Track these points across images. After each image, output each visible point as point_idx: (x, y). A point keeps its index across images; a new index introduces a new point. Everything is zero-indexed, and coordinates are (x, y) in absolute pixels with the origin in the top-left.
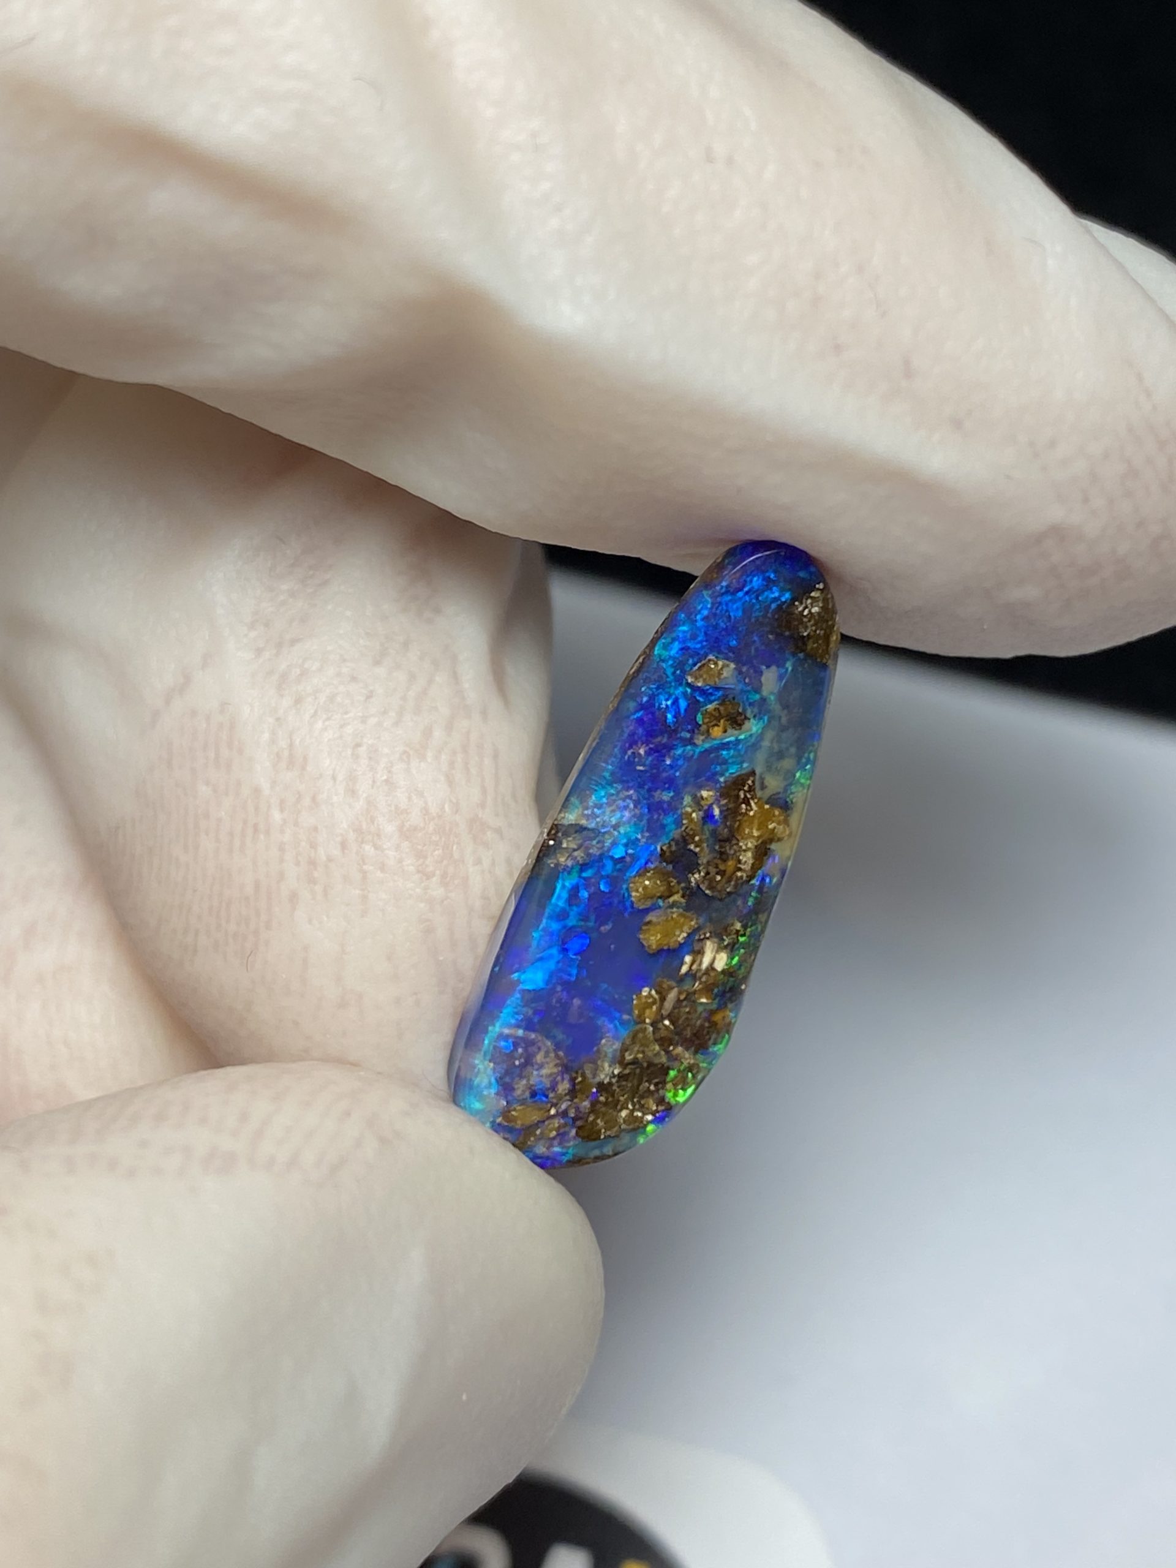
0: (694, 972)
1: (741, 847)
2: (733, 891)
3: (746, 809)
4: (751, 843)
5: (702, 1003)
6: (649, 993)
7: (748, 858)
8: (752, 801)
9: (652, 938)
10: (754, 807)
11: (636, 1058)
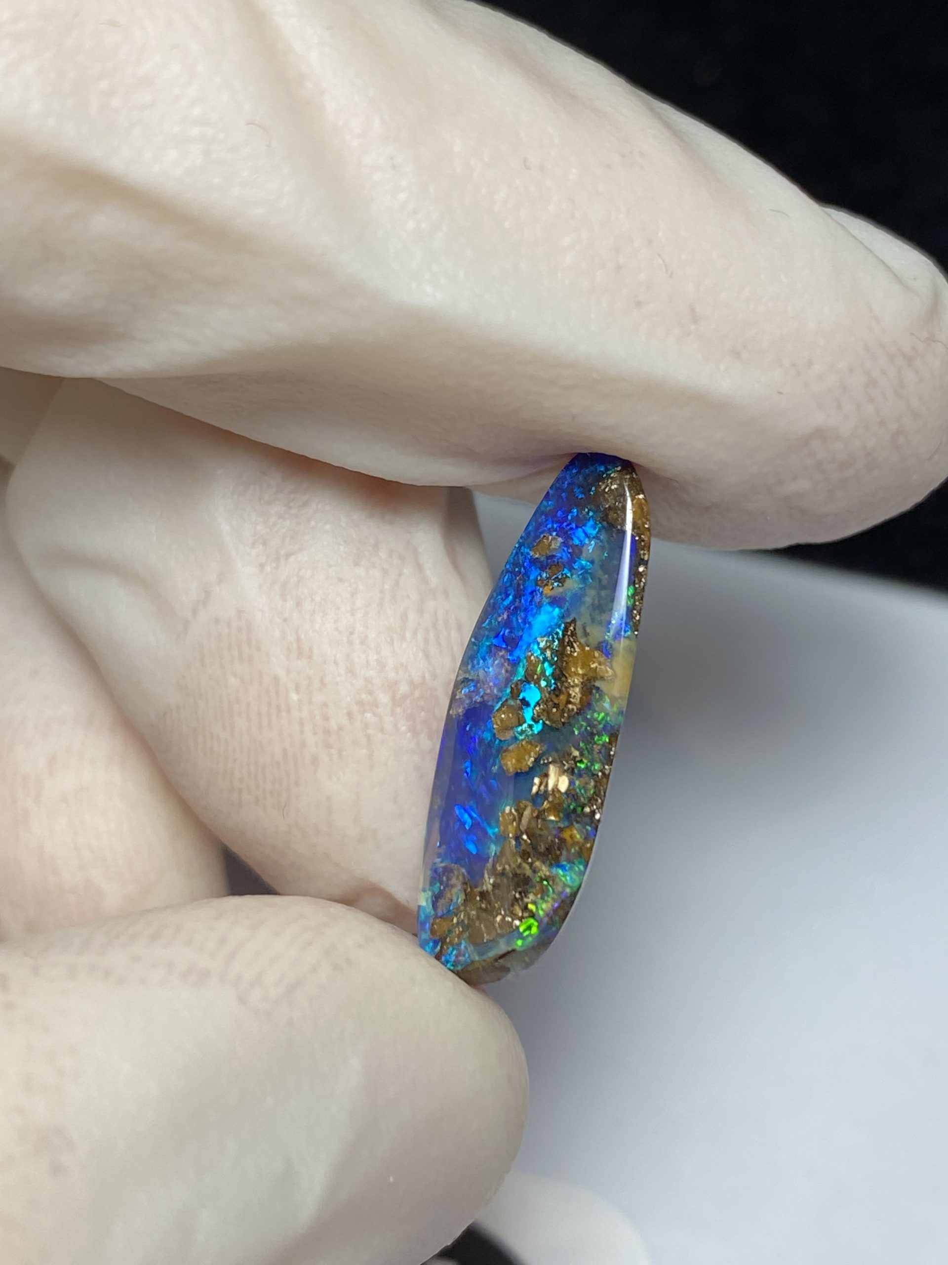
0: (542, 793)
1: (569, 683)
2: (566, 721)
3: (571, 651)
4: (578, 679)
5: (552, 821)
6: (511, 810)
7: (576, 693)
8: (575, 644)
9: (509, 763)
10: (577, 649)
11: (504, 869)
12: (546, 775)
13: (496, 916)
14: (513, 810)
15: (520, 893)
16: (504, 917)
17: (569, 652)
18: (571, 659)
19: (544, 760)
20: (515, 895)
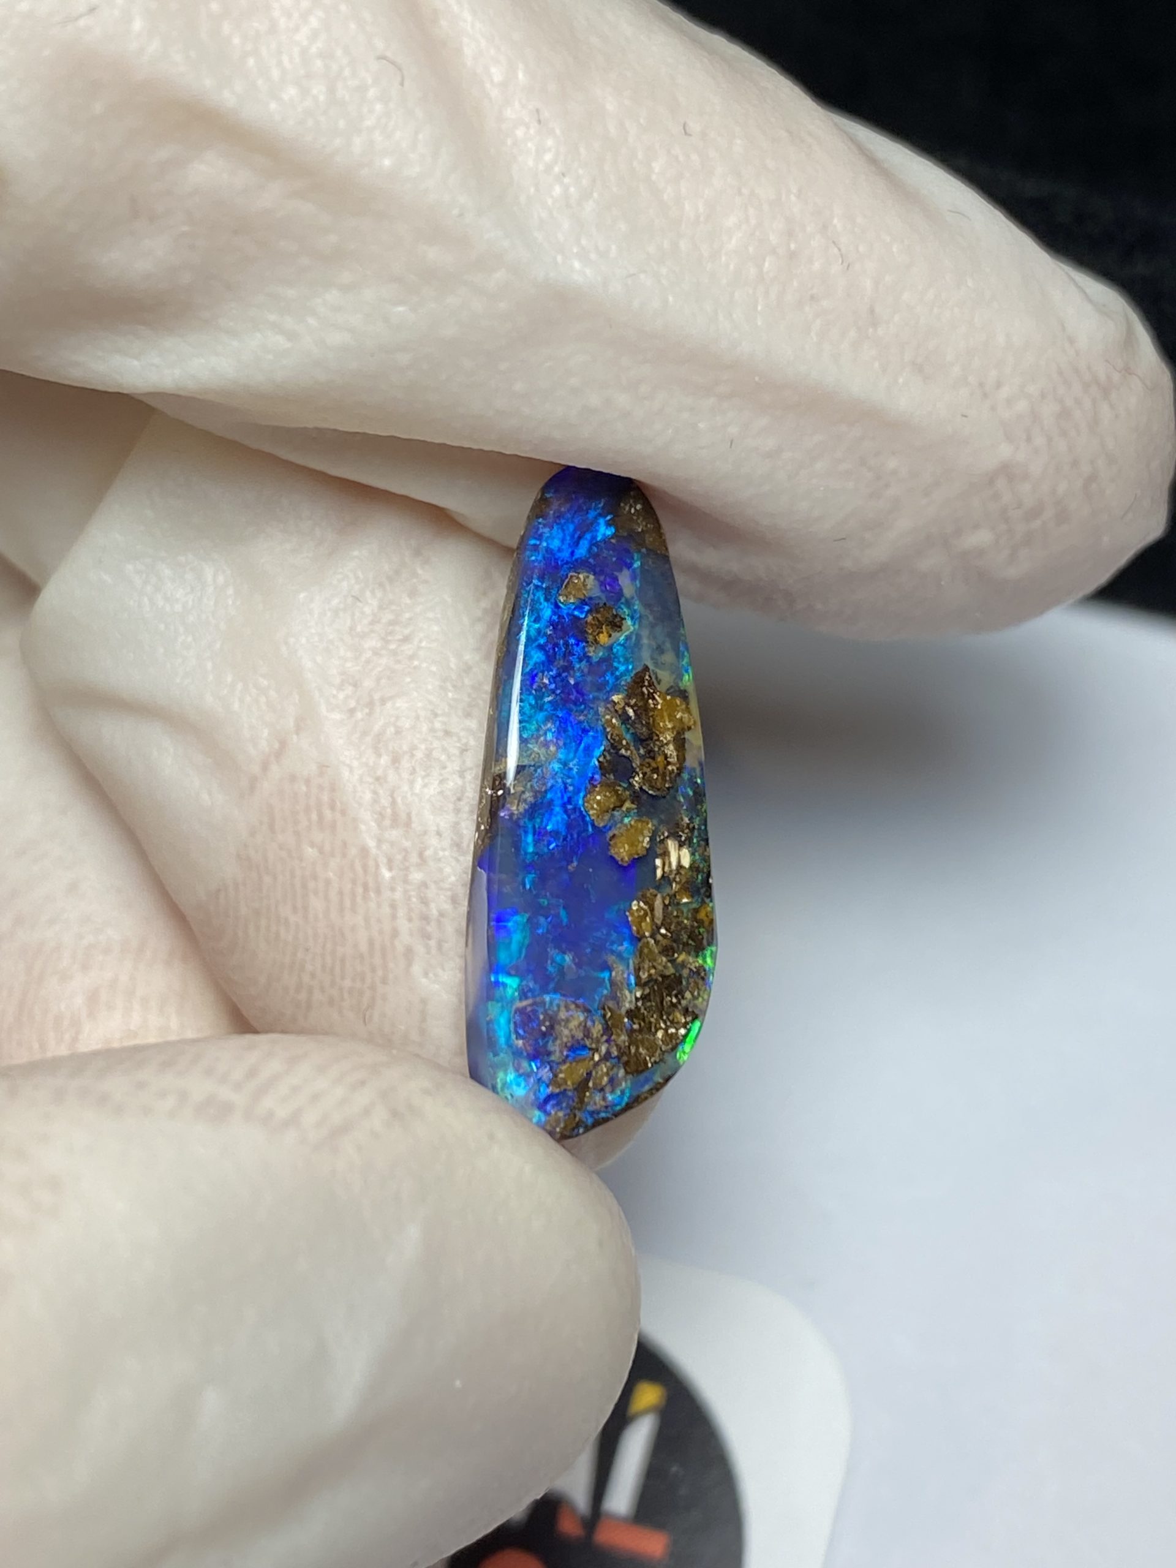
0: (667, 874)
2: (671, 786)
3: (654, 704)
5: (685, 904)
6: (639, 906)
7: (671, 751)
8: (654, 694)
9: (622, 850)
10: (660, 701)
11: (650, 975)
12: (665, 854)
13: (657, 1031)
14: (642, 904)
15: (676, 996)
16: (666, 1030)
17: (652, 706)
18: (656, 713)
19: (660, 836)
20: (671, 1001)
